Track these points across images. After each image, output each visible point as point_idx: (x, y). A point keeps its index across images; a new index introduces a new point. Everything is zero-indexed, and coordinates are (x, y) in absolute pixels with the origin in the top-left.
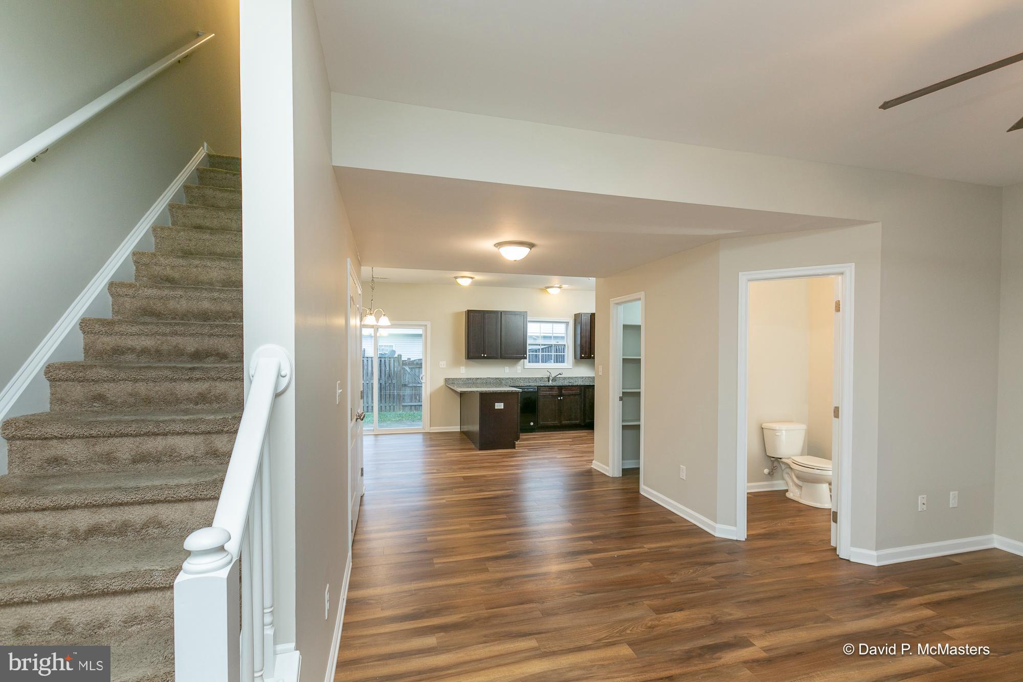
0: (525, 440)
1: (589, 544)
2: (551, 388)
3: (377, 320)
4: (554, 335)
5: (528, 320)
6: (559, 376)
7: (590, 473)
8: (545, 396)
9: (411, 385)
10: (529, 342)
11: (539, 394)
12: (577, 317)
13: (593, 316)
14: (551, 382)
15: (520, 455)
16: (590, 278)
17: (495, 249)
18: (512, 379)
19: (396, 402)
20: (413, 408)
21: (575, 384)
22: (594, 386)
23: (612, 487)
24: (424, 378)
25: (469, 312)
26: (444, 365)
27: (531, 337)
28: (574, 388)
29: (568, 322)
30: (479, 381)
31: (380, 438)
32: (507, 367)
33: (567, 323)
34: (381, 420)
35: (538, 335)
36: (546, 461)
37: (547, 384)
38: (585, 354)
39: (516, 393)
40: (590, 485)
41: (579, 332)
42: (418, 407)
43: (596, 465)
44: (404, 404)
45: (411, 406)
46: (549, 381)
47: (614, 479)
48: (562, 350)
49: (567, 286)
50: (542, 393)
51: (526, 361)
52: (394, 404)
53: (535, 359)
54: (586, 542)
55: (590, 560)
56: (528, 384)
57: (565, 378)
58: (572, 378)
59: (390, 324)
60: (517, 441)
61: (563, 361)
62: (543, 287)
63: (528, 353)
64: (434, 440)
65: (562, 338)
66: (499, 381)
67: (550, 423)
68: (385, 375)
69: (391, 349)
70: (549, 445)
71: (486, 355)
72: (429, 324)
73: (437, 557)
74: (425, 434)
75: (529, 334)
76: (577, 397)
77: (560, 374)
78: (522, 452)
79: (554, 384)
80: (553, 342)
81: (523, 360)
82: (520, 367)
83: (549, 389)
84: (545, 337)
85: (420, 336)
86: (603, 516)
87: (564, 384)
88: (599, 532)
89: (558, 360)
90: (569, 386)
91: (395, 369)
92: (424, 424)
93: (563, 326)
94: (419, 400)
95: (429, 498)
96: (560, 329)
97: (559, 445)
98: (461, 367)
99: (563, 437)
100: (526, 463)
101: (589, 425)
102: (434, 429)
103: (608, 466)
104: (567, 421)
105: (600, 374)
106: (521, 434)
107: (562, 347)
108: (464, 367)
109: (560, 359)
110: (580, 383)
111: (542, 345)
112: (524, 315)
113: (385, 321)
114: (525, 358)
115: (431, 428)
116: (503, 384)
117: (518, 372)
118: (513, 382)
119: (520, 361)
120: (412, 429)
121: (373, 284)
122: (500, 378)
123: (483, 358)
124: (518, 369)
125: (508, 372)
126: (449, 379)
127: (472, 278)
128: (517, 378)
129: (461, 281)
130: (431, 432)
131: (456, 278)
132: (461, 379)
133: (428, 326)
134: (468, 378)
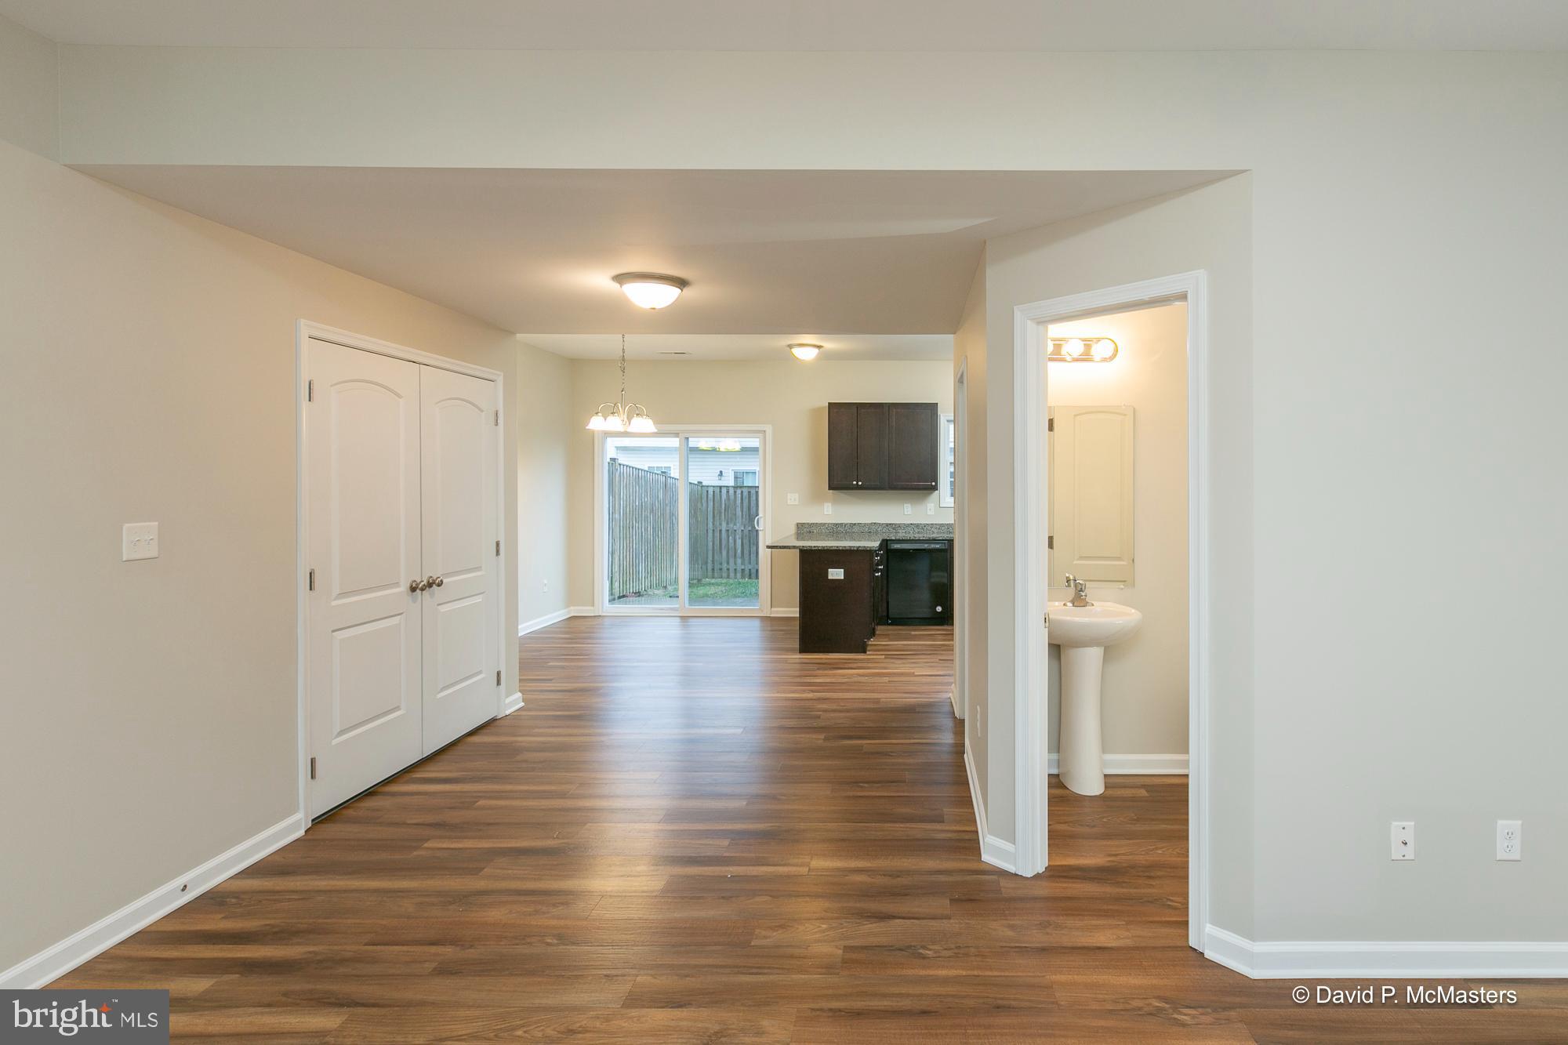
10: (946, 458)
18: (917, 526)
24: (761, 522)
25: (833, 410)
26: (795, 500)
30: (856, 529)
31: (692, 622)
32: (909, 505)
34: (693, 595)
39: (870, 551)
42: (754, 574)
51: (941, 494)
60: (869, 639)
64: (772, 630)
66: (894, 529)
71: (860, 483)
74: (764, 619)
82: (933, 505)
85: (754, 450)
92: (762, 603)
98: (824, 504)
102: (777, 612)
108: (828, 504)
112: (931, 409)
114: (939, 489)
115: (774, 609)
116: (901, 535)
117: (929, 513)
118: (918, 533)
119: (932, 493)
120: (742, 610)
121: (624, 363)
122: (895, 524)
123: (858, 487)
124: (928, 508)
125: (909, 512)
126: (803, 524)
127: (820, 347)
128: (925, 525)
129: (797, 352)
130: (772, 615)
131: (791, 347)
132: (824, 525)
133: (767, 433)
134: (837, 524)
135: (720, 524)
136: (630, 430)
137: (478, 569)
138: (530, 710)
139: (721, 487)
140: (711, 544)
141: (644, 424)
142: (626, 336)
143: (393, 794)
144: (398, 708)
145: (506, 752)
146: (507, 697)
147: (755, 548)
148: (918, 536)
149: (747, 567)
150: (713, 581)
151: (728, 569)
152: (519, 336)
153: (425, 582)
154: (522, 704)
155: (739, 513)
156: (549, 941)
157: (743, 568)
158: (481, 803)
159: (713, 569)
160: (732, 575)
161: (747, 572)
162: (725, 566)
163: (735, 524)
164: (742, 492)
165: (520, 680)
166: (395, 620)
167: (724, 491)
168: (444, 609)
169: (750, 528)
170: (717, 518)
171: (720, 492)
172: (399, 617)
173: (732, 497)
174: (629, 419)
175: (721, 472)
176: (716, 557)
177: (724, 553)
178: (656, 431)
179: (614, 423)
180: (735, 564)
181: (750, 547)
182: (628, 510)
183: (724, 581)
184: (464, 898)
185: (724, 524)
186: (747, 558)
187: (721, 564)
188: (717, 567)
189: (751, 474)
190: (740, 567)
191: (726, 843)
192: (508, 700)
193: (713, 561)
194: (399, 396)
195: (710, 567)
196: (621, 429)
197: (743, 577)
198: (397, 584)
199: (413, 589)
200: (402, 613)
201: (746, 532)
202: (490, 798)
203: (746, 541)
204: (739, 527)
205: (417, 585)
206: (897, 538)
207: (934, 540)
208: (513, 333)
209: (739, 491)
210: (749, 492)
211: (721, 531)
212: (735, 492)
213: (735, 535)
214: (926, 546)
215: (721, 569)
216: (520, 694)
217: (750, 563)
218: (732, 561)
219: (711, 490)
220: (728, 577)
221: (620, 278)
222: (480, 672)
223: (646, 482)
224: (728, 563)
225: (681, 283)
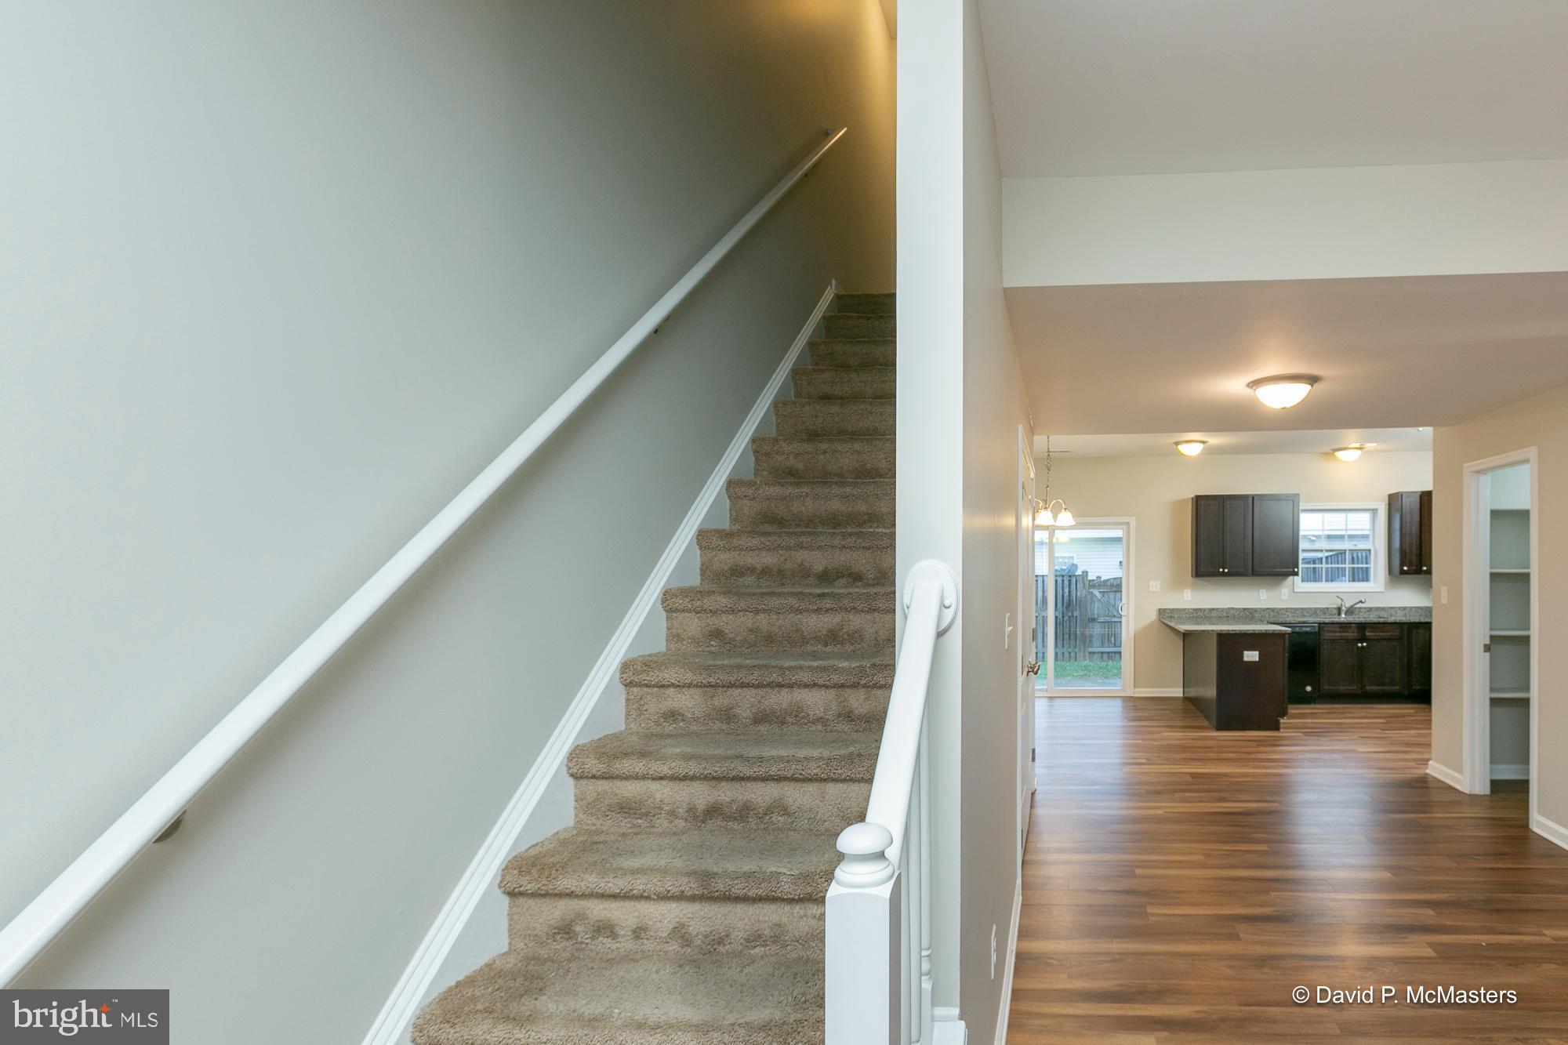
0: (1297, 717)
1: (1428, 915)
2: (1344, 626)
3: (1055, 517)
4: (1350, 533)
5: (1301, 508)
6: (1360, 605)
7: (1423, 784)
8: (1333, 641)
9: (1102, 619)
10: (1302, 545)
11: (1321, 638)
12: (1394, 500)
13: (1426, 498)
14: (1343, 616)
15: (1288, 742)
16: (1421, 429)
17: (1249, 392)
18: (1273, 610)
19: (1080, 646)
20: (1105, 656)
21: (1391, 620)
22: (1429, 624)
23: (1469, 812)
24: (1124, 608)
25: (1199, 501)
26: (1156, 587)
27: (1305, 537)
28: (1387, 627)
29: (1376, 510)
30: (1214, 614)
31: (1058, 702)
32: (1263, 591)
33: (1374, 511)
34: (1059, 674)
35: (1320, 533)
36: (1336, 756)
37: (1336, 620)
38: (1409, 566)
39: (1281, 635)
40: (1424, 806)
41: (1397, 525)
43: (1436, 769)
44: (1091, 650)
45: (1102, 653)
46: (1339, 614)
47: (1474, 799)
48: (1364, 559)
49: (1375, 444)
50: (1326, 635)
51: (1298, 579)
52: (1077, 650)
53: (1314, 576)
54: (1422, 911)
55: (1430, 944)
56: (1301, 620)
57: (1370, 610)
58: (1383, 609)
59: (1075, 523)
60: (1282, 717)
61: (1366, 579)
62: (1328, 449)
63: (1300, 566)
64: (1141, 709)
65: (1365, 537)
66: (1251, 613)
67: (1342, 688)
68: (1063, 605)
69: (1071, 561)
70: (1342, 728)
71: (1226, 570)
72: (1132, 520)
73: (1153, 904)
74: (1127, 699)
75: (1302, 533)
76: (1395, 643)
77: (1361, 602)
78: (1293, 738)
79: (1350, 619)
80: (1346, 545)
81: (1291, 577)
82: (1286, 590)
83: (1341, 627)
84: (1330, 537)
85: (1118, 540)
86: (1455, 865)
87: (1368, 620)
88: (1448, 895)
89: (1356, 577)
90: (1379, 623)
91: (1078, 594)
92: (1124, 683)
93: (1367, 516)
94: (1115, 644)
95: (1131, 804)
96: (1360, 523)
97: (1361, 728)
98: (1185, 591)
99: (1368, 715)
100: (1300, 757)
101: (1423, 696)
102: (1140, 692)
103: (1461, 772)
104: (1376, 685)
105: (1444, 601)
106: (1290, 706)
107: (1364, 555)
108: (1189, 591)
109: (1361, 575)
110: (1400, 618)
111: (1327, 551)
112: (1293, 499)
113: (1066, 518)
114: (1296, 574)
115: (1136, 690)
117: (1283, 598)
119: (1286, 579)
120: (1105, 691)
122: (1252, 609)
123: (1224, 574)
124: (1283, 593)
125: (1265, 598)
126: (1164, 610)
127: (1203, 442)
128: (1281, 609)
129: (1185, 449)
130: (1136, 695)
131: (1177, 443)
132: (1184, 610)
133: (1131, 525)
134: (1197, 609)
225: (1313, 380)
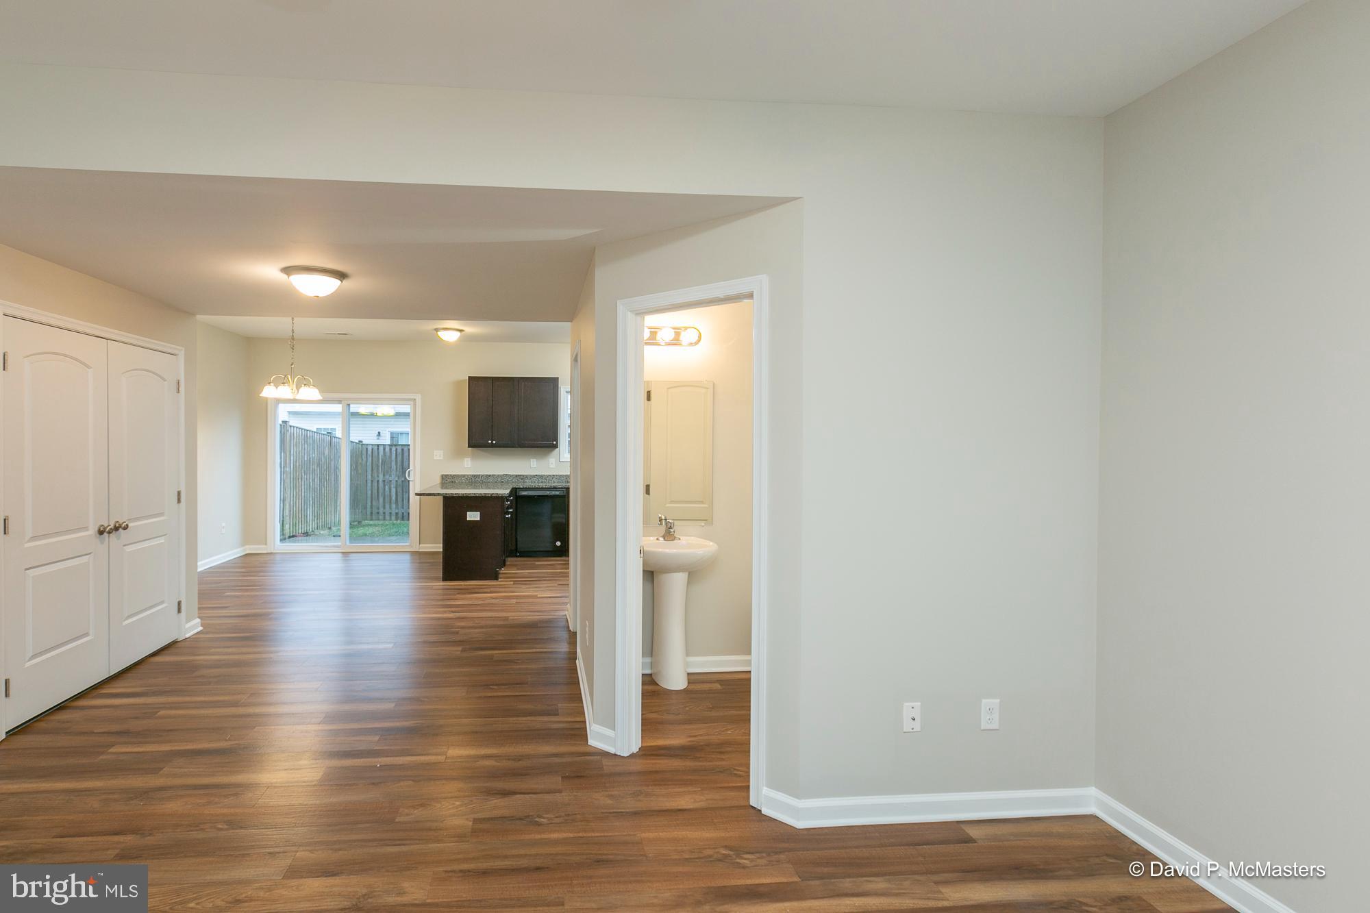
5: (559, 390)
18: (541, 476)
24: (411, 473)
25: (472, 381)
26: (440, 456)
30: (490, 480)
31: (352, 556)
32: (535, 460)
42: (405, 517)
51: (560, 451)
60: (501, 569)
63: (563, 440)
66: (522, 479)
71: (494, 442)
72: (418, 398)
74: (413, 554)
81: (555, 450)
82: (553, 460)
85: (407, 415)
92: (412, 540)
98: (466, 460)
102: (425, 548)
106: (507, 559)
108: (469, 459)
112: (553, 382)
114: (559, 447)
115: (421, 546)
116: (528, 484)
117: (550, 466)
118: (542, 482)
119: (552, 451)
120: (395, 547)
121: (292, 341)
122: (524, 475)
123: (492, 446)
124: (550, 462)
125: (535, 466)
126: (446, 476)
127: (461, 331)
128: (548, 476)
129: (442, 334)
130: (421, 550)
131: (437, 330)
132: (464, 476)
133: (417, 400)
134: (475, 476)
135: (378, 476)
136: (299, 397)
137: (162, 514)
138: (207, 633)
139: (378, 445)
140: (369, 492)
141: (310, 393)
142: (295, 319)
143: (83, 708)
144: (86, 634)
145: (188, 669)
146: (187, 622)
147: (407, 495)
148: (541, 485)
149: (400, 511)
150: (371, 522)
151: (384, 513)
152: (199, 317)
153: (112, 526)
154: (201, 628)
155: (393, 464)
156: (220, 826)
157: (397, 511)
158: (162, 713)
159: (372, 513)
160: (388, 517)
161: (400, 515)
162: (381, 510)
163: (390, 476)
164: (397, 449)
165: (199, 609)
166: (85, 559)
167: (381, 448)
168: (129, 549)
169: (403, 479)
170: (375, 471)
171: (378, 449)
172: (88, 556)
173: (388, 454)
174: (298, 388)
175: (379, 433)
176: (374, 503)
177: (381, 500)
178: (321, 398)
179: (284, 392)
180: (390, 508)
181: (403, 495)
182: (298, 464)
183: (381, 522)
184: (144, 794)
185: (381, 476)
186: (400, 504)
187: (378, 509)
188: (375, 511)
189: (404, 435)
190: (394, 511)
191: (377, 738)
192: (188, 626)
193: (371, 507)
194: (89, 367)
195: (369, 513)
196: (290, 396)
197: (397, 519)
198: (86, 528)
199: (101, 533)
200: (90, 553)
201: (400, 482)
202: (171, 708)
203: (400, 490)
204: (393, 478)
205: (105, 528)
206: (525, 486)
207: (555, 488)
208: (193, 314)
209: (394, 449)
210: (403, 449)
211: (378, 481)
212: (391, 449)
213: (390, 485)
214: (548, 493)
215: (378, 513)
216: (198, 620)
217: (403, 508)
218: (387, 506)
219: (370, 448)
220: (384, 519)
221: (288, 270)
222: (162, 602)
223: (314, 441)
224: (384, 508)
225: (341, 276)
